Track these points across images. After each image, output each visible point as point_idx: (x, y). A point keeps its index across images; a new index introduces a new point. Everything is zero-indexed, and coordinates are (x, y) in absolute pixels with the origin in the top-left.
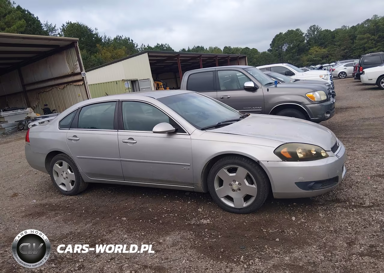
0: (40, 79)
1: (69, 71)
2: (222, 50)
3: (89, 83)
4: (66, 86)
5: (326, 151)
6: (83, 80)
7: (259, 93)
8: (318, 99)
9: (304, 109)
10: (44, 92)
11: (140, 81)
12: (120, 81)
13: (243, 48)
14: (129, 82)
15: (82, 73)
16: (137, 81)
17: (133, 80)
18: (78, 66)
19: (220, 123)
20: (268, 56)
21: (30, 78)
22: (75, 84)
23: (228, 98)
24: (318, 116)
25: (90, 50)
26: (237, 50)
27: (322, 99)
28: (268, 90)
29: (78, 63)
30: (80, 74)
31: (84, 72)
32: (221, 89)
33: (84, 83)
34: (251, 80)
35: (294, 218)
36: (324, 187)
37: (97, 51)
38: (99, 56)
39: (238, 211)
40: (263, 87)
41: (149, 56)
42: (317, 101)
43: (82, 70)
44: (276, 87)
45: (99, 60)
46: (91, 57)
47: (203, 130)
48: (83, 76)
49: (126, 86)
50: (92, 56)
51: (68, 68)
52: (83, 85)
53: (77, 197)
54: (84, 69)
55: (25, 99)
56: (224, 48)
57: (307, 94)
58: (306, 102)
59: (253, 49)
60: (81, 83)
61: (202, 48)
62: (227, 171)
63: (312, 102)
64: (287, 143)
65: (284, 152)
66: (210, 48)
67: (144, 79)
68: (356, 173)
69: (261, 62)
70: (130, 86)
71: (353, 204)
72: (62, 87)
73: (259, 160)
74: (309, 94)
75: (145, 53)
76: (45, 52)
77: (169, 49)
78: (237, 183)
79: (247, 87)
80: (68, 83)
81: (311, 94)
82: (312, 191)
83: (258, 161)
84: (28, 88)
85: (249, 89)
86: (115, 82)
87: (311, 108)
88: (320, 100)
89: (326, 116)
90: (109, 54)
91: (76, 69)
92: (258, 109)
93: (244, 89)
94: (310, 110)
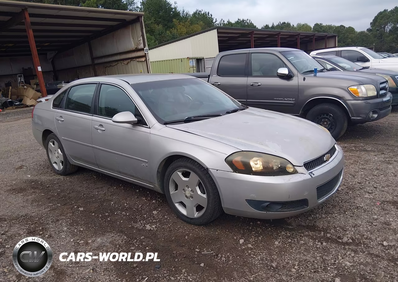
0: (108, 53)
1: (133, 46)
2: (312, 27)
3: (151, 60)
4: (130, 62)
5: (294, 166)
6: (145, 56)
7: (294, 82)
8: (365, 95)
9: (344, 105)
10: (110, 66)
11: (206, 59)
12: (185, 59)
13: (337, 26)
14: (194, 60)
15: (145, 49)
16: (203, 59)
17: (198, 58)
18: (142, 41)
19: (190, 118)
20: (366, 36)
21: (99, 52)
22: (138, 60)
23: (259, 85)
24: (361, 115)
25: (166, 25)
26: (330, 27)
27: (369, 96)
28: (304, 79)
29: (141, 38)
30: (143, 50)
31: (147, 48)
32: (253, 75)
33: (146, 60)
34: (286, 66)
35: (242, 241)
36: (285, 210)
37: (173, 27)
38: (174, 31)
39: (189, 220)
40: (299, 75)
41: (218, 33)
42: (361, 97)
43: (145, 46)
44: (315, 76)
45: (174, 36)
46: (166, 32)
47: (166, 124)
48: (145, 52)
49: (191, 65)
50: (168, 32)
51: (133, 43)
52: (145, 61)
53: (65, 177)
54: (147, 45)
55: (93, 72)
56: (315, 25)
57: (350, 87)
58: (347, 96)
59: (350, 27)
60: (143, 59)
61: (289, 24)
62: (182, 174)
63: (356, 98)
64: (243, 151)
65: (237, 162)
66: (299, 25)
67: (210, 58)
68: (367, 194)
69: (357, 43)
70: (194, 64)
71: (329, 235)
72: (126, 62)
73: (209, 167)
74: (352, 87)
75: (215, 29)
76: (112, 26)
77: (251, 25)
78: (190, 189)
79: (281, 74)
80: (132, 59)
81: (355, 88)
82: (267, 212)
83: (207, 169)
84: (96, 62)
85: (283, 77)
86: (180, 60)
87: (353, 104)
88: (366, 96)
89: (372, 117)
90: (184, 30)
91: (140, 44)
92: (291, 101)
93: (277, 76)
94: (352, 108)
